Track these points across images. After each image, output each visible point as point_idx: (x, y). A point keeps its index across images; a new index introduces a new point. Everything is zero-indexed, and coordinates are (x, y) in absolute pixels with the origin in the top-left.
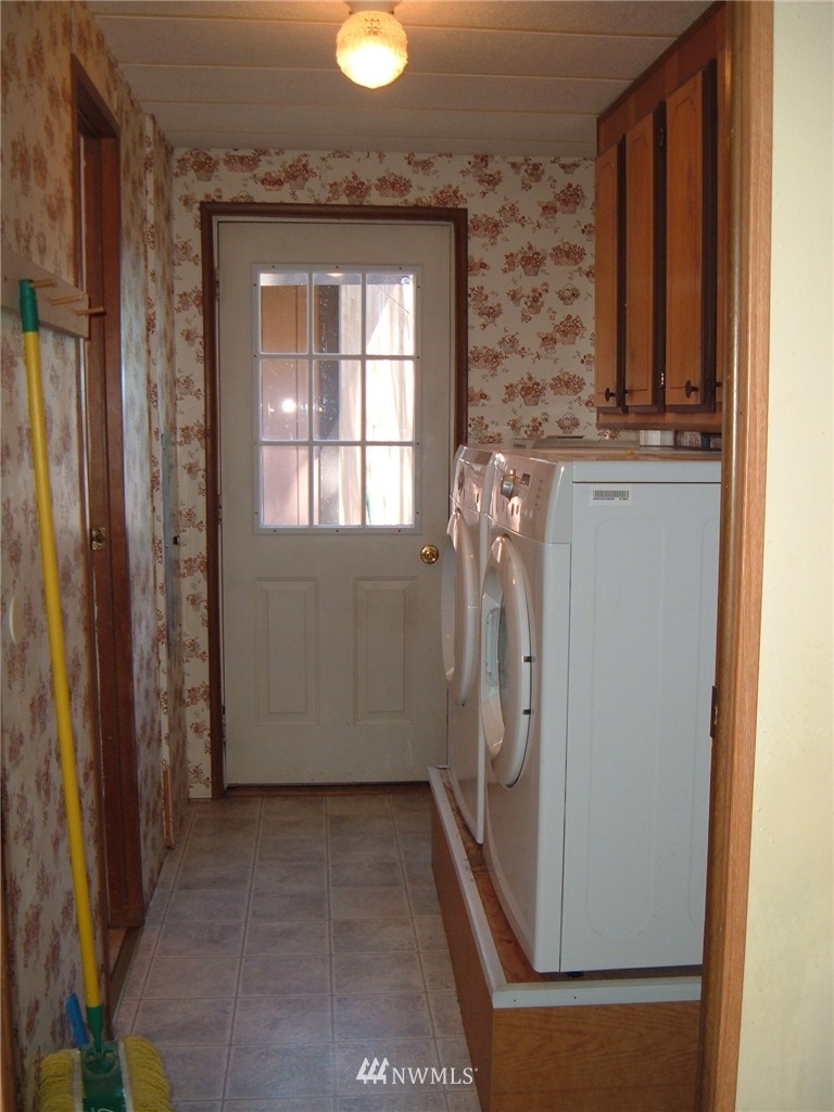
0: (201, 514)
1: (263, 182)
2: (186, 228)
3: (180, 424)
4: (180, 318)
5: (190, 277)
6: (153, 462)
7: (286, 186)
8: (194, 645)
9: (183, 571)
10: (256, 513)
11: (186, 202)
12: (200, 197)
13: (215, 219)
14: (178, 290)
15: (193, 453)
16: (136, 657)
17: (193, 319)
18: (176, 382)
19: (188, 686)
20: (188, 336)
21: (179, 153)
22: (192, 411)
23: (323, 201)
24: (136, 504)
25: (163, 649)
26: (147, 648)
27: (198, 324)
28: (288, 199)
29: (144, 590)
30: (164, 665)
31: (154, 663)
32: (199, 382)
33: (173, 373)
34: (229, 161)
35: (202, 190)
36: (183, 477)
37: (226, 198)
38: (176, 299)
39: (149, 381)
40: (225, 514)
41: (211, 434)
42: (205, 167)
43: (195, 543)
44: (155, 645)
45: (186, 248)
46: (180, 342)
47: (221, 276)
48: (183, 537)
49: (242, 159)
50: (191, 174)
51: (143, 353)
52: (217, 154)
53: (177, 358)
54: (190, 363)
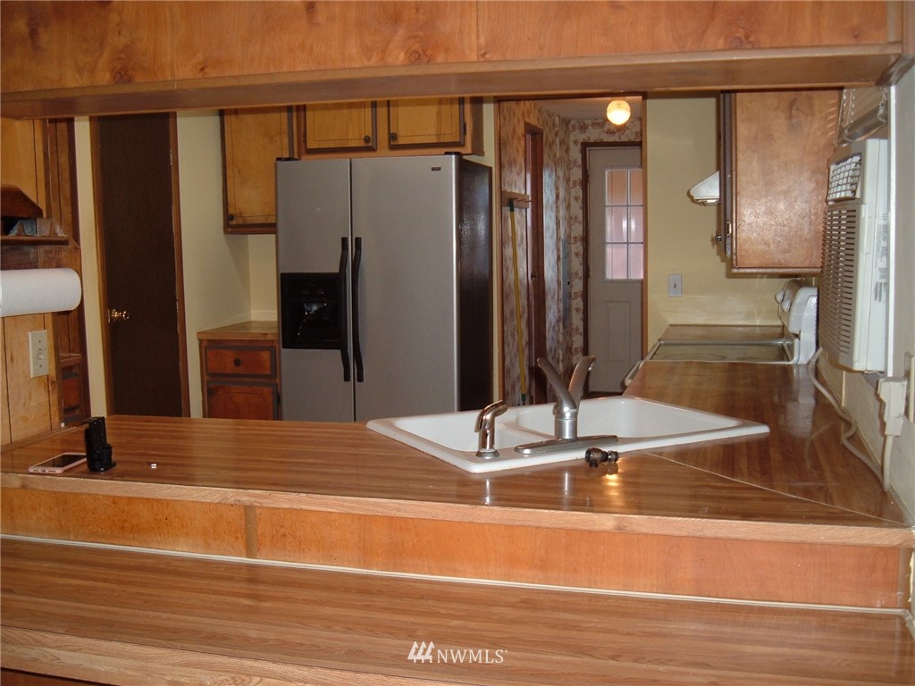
0: (581, 274)
1: (607, 133)
2: (575, 153)
3: (573, 235)
4: (573, 191)
5: (577, 174)
6: (558, 250)
7: (617, 135)
8: (577, 329)
9: (573, 297)
10: (604, 273)
11: (575, 142)
12: (581, 141)
13: (588, 149)
14: (572, 180)
15: (577, 247)
16: (548, 320)
17: (578, 191)
18: (571, 218)
19: (574, 347)
20: (576, 198)
21: (572, 122)
22: (578, 230)
23: (632, 140)
24: (549, 265)
25: (561, 324)
26: (554, 321)
27: (580, 193)
28: (618, 140)
29: (553, 298)
30: (561, 331)
31: (556, 328)
32: (580, 218)
33: (570, 214)
34: (593, 125)
35: (582, 137)
36: (573, 258)
37: (592, 141)
38: (571, 183)
39: (557, 218)
40: (591, 273)
41: (585, 240)
42: (583, 128)
43: (578, 286)
44: (558, 321)
45: (575, 162)
46: (573, 201)
47: (590, 173)
48: (573, 283)
49: (598, 124)
50: (578, 131)
51: (554, 208)
52: (588, 122)
53: (572, 207)
54: (577, 211)
